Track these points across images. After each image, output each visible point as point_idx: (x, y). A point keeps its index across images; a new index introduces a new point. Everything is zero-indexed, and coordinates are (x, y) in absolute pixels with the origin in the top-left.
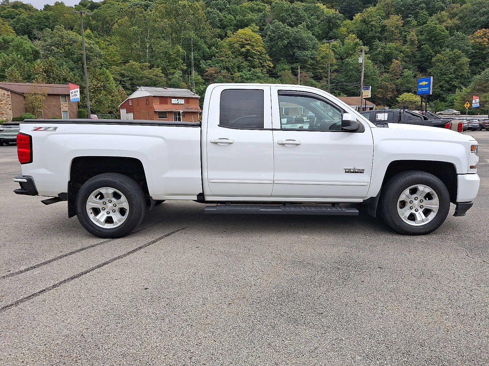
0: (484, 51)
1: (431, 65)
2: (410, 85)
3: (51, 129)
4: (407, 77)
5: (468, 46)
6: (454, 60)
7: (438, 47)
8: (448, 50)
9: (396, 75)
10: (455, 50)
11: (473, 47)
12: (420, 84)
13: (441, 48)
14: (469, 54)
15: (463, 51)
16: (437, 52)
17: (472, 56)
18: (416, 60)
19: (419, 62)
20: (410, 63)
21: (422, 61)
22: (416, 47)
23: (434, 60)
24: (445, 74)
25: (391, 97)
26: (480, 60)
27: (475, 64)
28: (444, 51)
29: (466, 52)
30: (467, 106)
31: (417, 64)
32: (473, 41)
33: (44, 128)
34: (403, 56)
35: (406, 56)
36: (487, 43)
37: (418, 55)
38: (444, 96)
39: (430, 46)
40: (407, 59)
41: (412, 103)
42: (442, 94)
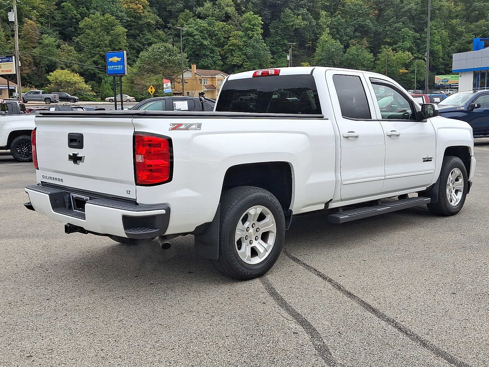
0: (140, 20)
1: (78, 31)
2: (54, 59)
3: (194, 126)
4: (47, 45)
5: (121, 11)
6: (108, 28)
7: (83, 8)
8: (98, 14)
9: (32, 42)
10: (107, 15)
11: (129, 14)
12: (110, 59)
13: (88, 9)
14: (124, 22)
15: (117, 17)
16: (83, 15)
17: (128, 26)
18: (56, 22)
19: (60, 25)
20: (48, 26)
21: (64, 25)
22: (54, 3)
23: (81, 25)
24: (98, 46)
25: (27, 74)
26: (137, 32)
27: (132, 36)
28: (94, 14)
29: (121, 19)
30: (152, 92)
31: (58, 28)
32: (126, 6)
33: (184, 126)
34: (38, 15)
35: (41, 15)
36: (141, 11)
37: (58, 16)
38: (100, 75)
39: (72, 5)
40: (43, 20)
41: (69, 84)
42: (98, 73)
